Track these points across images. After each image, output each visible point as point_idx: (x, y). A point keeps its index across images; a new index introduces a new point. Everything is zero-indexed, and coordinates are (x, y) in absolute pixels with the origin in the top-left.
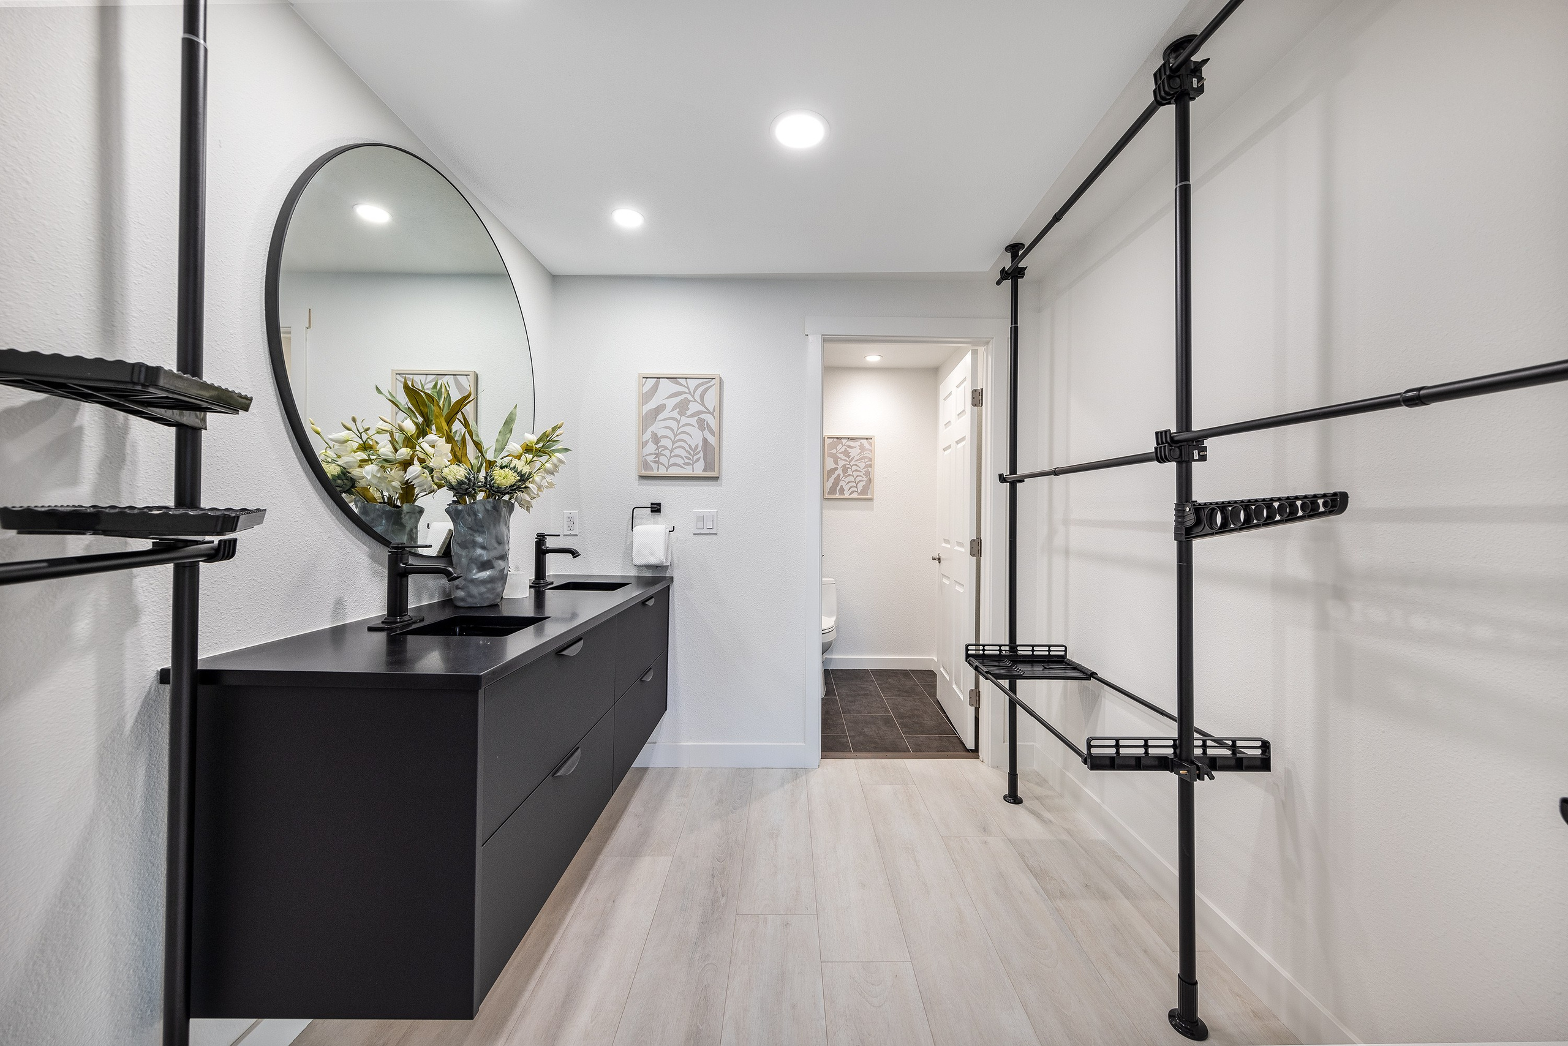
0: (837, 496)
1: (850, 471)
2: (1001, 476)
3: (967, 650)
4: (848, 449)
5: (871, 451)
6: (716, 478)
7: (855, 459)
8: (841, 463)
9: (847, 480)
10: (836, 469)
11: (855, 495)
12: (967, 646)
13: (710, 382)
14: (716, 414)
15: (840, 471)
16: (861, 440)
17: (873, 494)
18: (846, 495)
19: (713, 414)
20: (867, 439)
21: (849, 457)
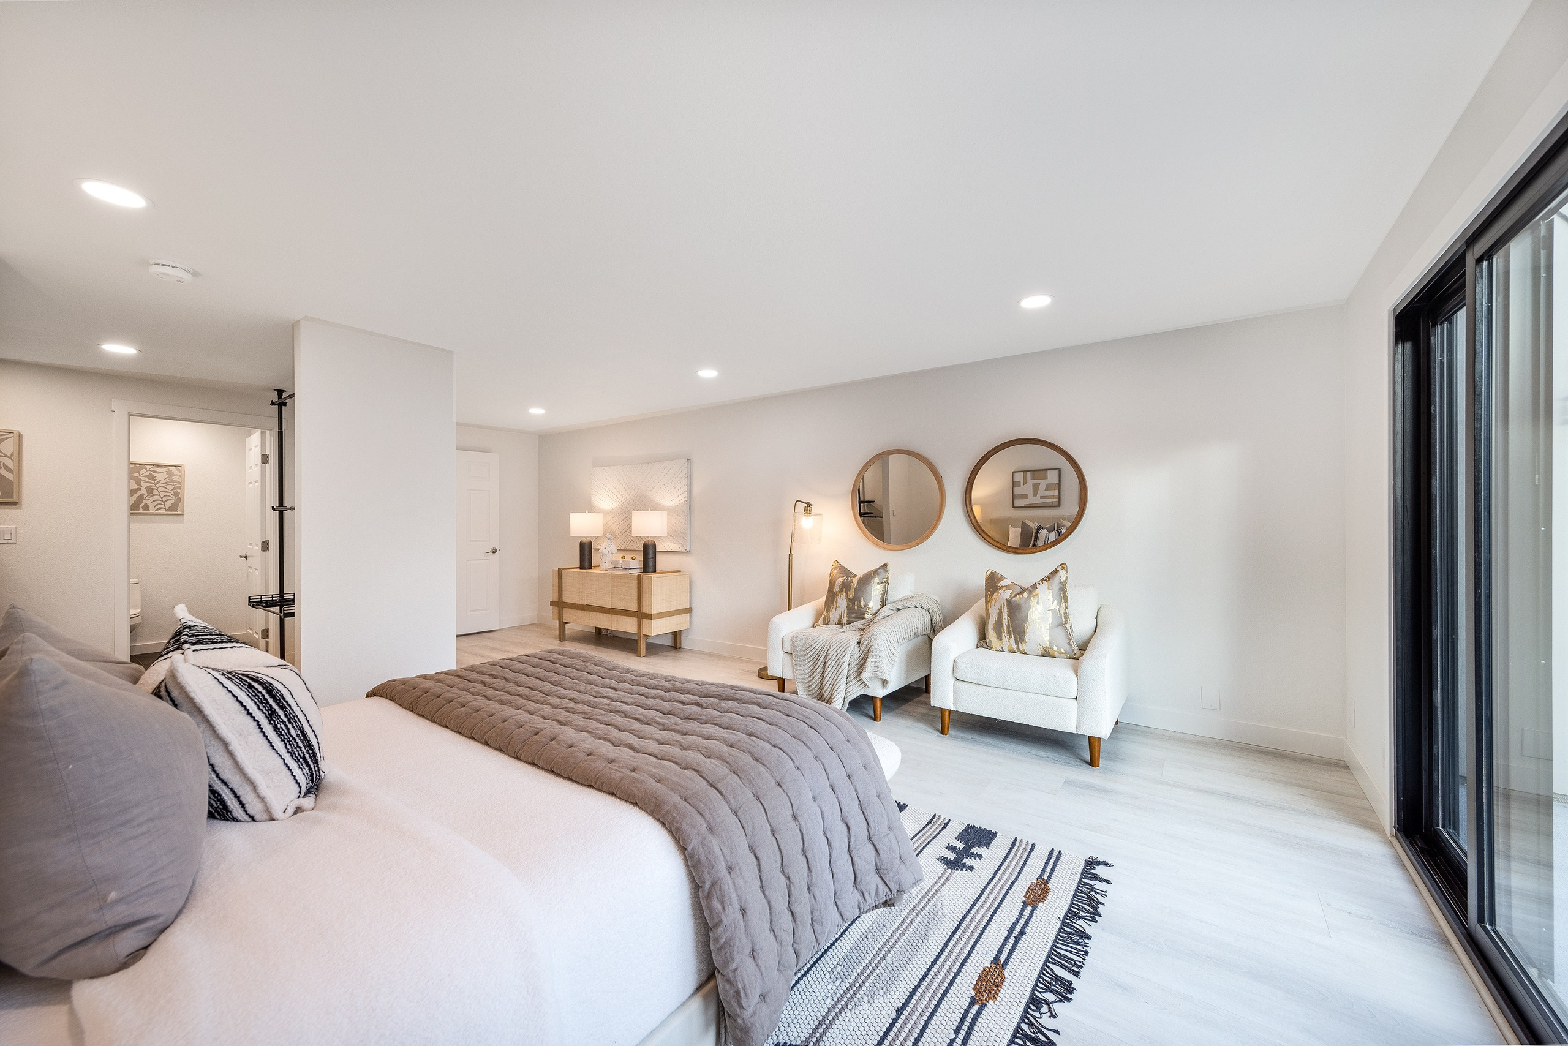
0: (141, 511)
1: (155, 492)
2: (273, 507)
3: (249, 599)
4: (153, 473)
5: (181, 476)
6: (15, 504)
7: (161, 482)
8: (144, 485)
9: (152, 499)
10: (139, 489)
11: (163, 511)
12: (249, 597)
13: (7, 435)
14: (15, 458)
15: (143, 491)
16: (169, 468)
17: (183, 510)
18: (152, 511)
19: (11, 458)
20: (175, 466)
21: (155, 480)
